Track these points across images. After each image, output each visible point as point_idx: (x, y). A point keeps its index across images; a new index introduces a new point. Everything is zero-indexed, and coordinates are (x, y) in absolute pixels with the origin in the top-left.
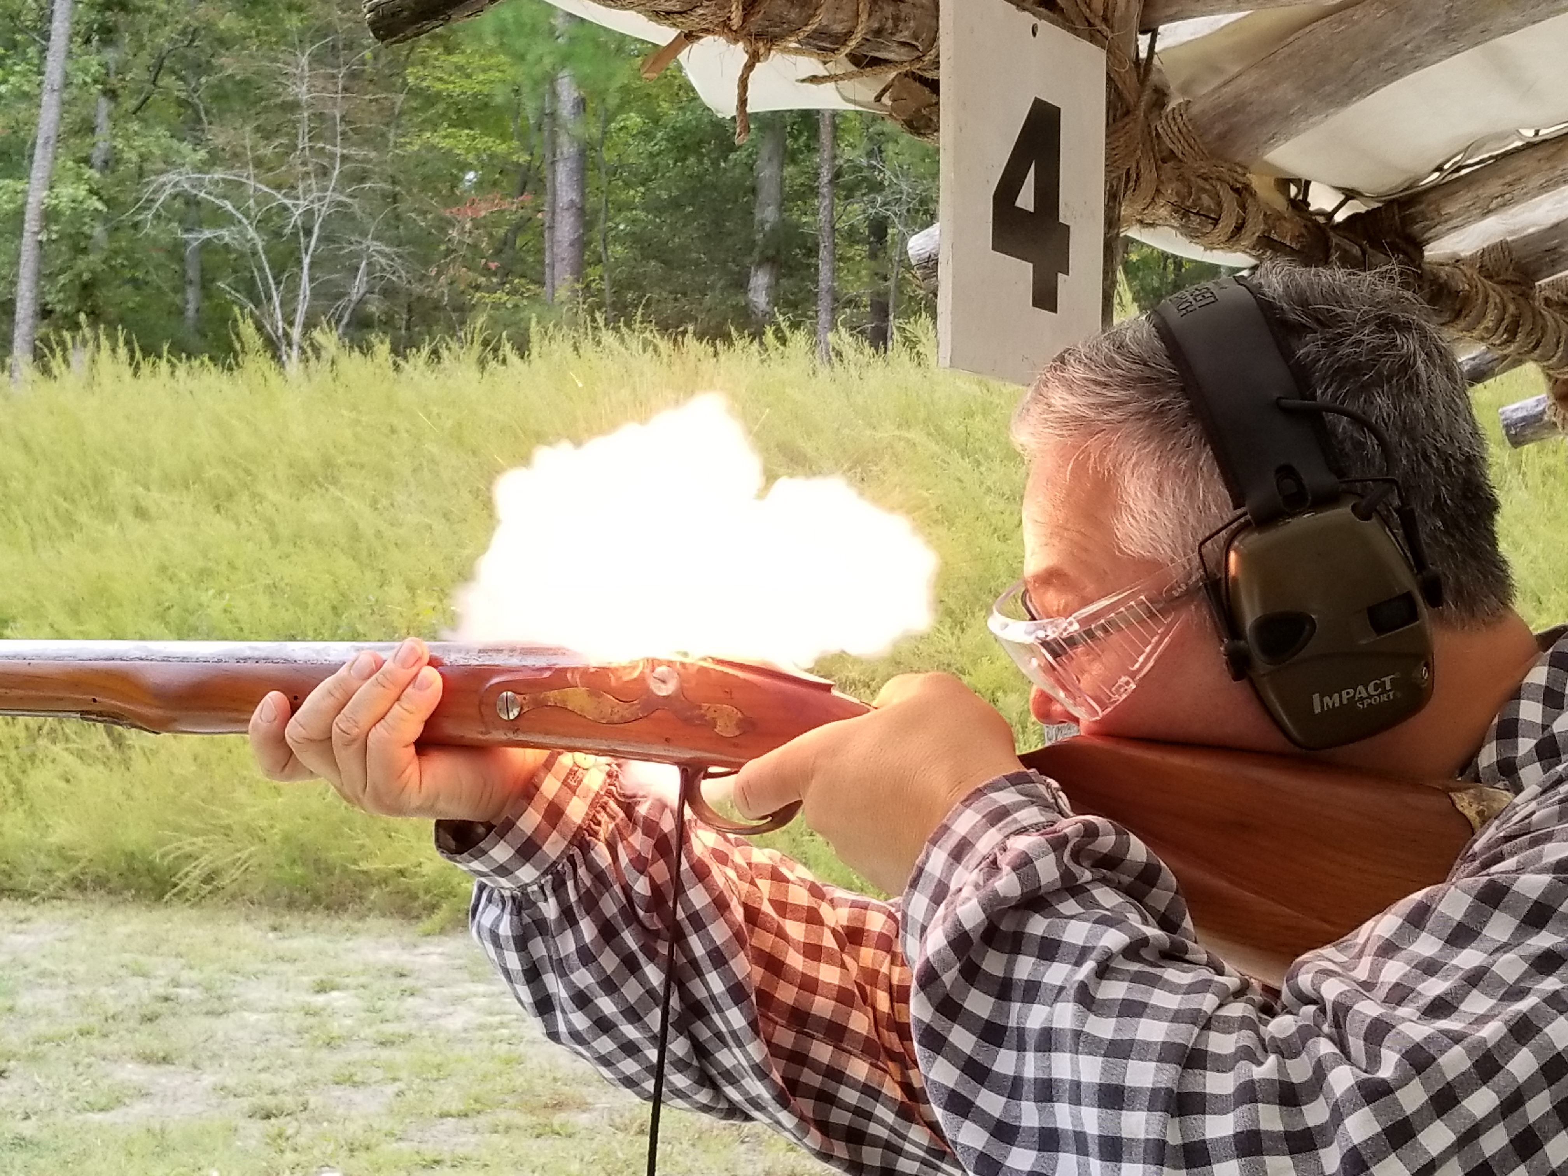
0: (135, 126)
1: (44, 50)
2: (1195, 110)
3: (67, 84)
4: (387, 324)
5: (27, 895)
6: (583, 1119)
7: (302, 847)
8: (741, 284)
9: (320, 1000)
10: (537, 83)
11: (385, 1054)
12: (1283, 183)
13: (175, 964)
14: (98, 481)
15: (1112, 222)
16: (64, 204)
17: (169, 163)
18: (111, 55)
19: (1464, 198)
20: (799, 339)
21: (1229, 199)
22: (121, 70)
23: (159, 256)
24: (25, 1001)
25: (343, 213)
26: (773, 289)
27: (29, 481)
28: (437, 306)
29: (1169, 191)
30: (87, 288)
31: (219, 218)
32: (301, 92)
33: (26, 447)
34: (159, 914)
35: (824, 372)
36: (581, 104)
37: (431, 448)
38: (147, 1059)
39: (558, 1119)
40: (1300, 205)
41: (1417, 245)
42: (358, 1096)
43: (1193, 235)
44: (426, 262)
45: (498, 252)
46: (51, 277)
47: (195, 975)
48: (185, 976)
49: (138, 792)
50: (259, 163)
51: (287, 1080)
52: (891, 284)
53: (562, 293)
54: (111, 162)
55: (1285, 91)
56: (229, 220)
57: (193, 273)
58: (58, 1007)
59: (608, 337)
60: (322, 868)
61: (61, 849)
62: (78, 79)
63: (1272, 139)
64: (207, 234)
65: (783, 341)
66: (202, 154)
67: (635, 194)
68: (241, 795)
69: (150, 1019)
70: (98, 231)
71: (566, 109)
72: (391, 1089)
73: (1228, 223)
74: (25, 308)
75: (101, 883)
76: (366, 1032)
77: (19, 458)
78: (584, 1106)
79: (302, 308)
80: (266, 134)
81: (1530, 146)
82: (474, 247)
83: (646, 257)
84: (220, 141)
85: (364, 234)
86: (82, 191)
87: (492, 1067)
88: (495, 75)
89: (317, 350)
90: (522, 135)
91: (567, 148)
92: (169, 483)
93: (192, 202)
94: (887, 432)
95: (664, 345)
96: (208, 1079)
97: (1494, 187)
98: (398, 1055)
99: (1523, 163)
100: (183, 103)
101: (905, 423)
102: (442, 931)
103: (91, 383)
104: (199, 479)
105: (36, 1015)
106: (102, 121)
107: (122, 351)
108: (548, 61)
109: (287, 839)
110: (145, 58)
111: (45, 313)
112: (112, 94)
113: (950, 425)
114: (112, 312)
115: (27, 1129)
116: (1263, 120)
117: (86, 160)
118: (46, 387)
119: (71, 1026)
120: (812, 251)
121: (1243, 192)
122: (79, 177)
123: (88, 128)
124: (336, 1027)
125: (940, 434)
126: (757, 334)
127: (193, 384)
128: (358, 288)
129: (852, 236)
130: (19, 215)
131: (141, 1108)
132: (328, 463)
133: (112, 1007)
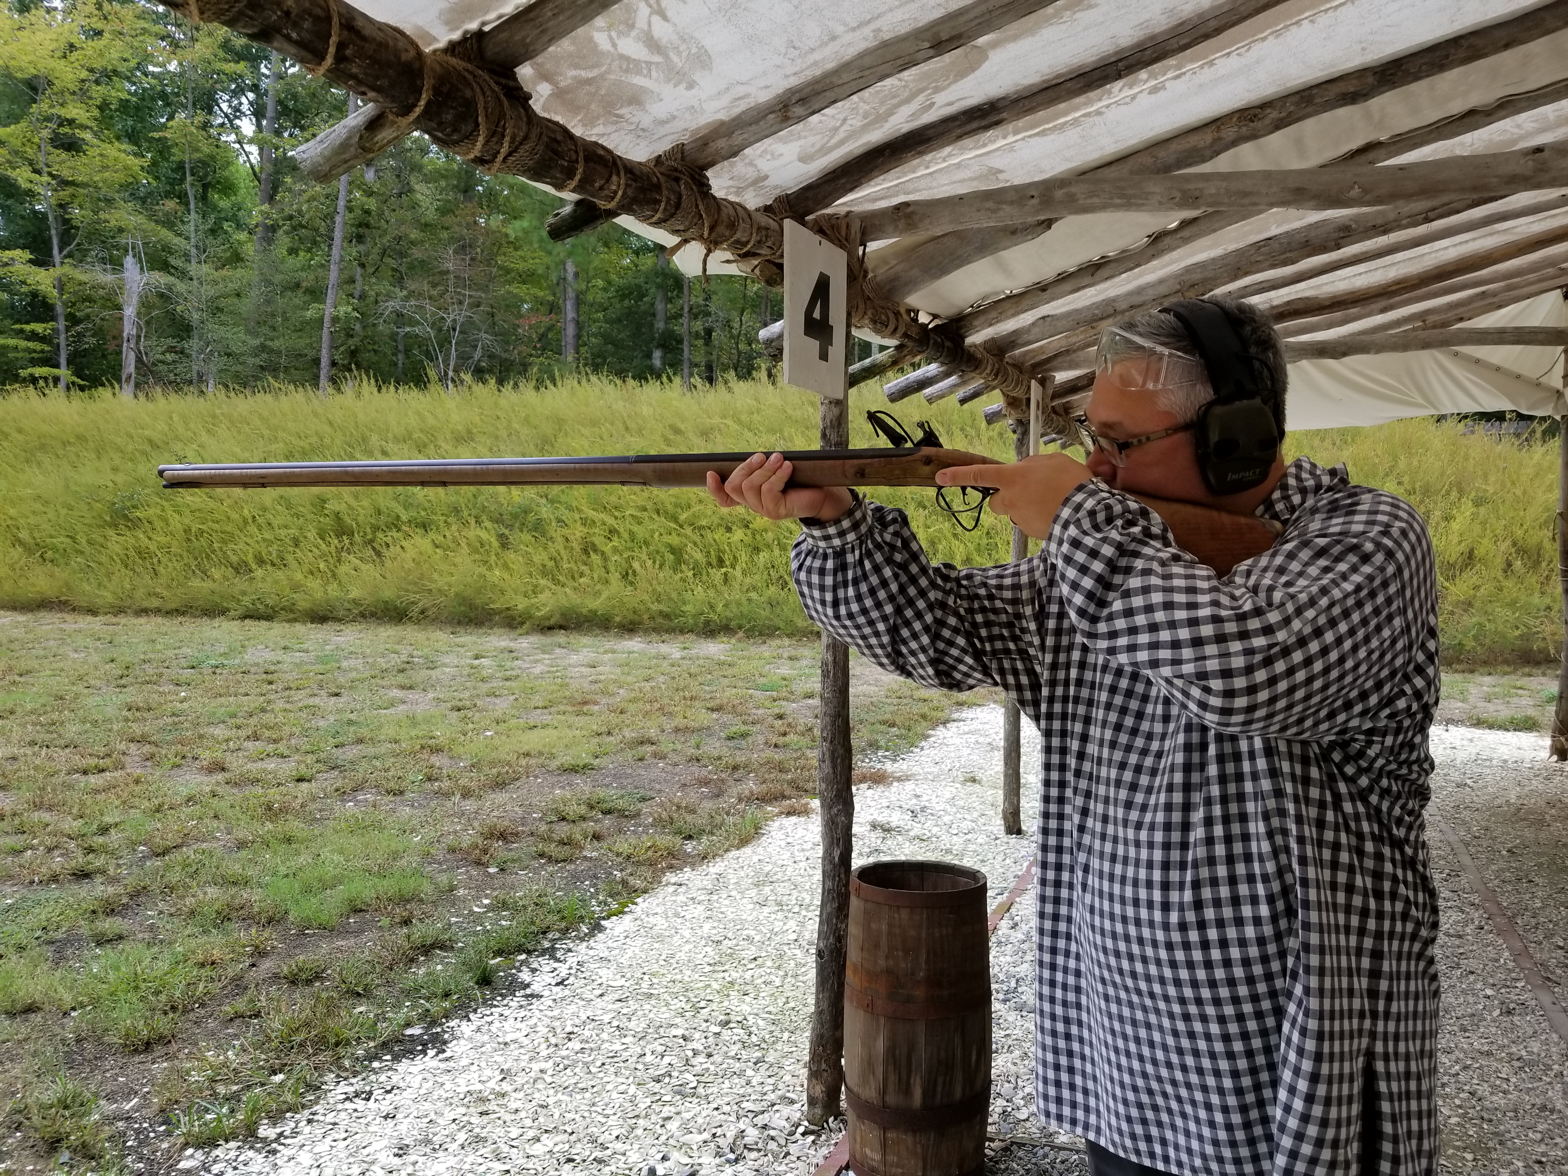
0: (374, 280)
1: (330, 246)
2: (878, 279)
3: (342, 259)
4: (490, 371)
5: (339, 620)
6: (596, 708)
7: (464, 599)
8: (649, 356)
9: (477, 662)
10: (557, 265)
11: (508, 683)
12: (909, 311)
13: (410, 648)
14: (365, 439)
15: (849, 326)
16: (342, 314)
17: (389, 296)
18: (361, 248)
19: (982, 319)
20: (677, 380)
21: (891, 316)
22: (367, 255)
23: (387, 339)
24: (345, 664)
25: (470, 321)
26: (663, 358)
27: (333, 439)
28: (512, 363)
29: (869, 313)
30: (353, 353)
31: (413, 322)
32: (450, 266)
33: (331, 424)
34: (400, 628)
35: (689, 394)
36: (576, 275)
37: (516, 426)
38: (403, 687)
39: (585, 708)
40: (915, 320)
41: (963, 338)
42: (497, 701)
43: (877, 331)
44: (508, 343)
45: (540, 340)
46: (337, 348)
47: (419, 653)
48: (415, 653)
49: (388, 575)
50: (430, 298)
51: (466, 694)
52: (714, 357)
53: (570, 359)
54: (363, 297)
55: (915, 272)
56: (418, 323)
57: (401, 348)
58: (360, 667)
59: (594, 378)
60: (472, 607)
61: (354, 600)
62: (348, 258)
63: (909, 293)
64: (408, 329)
65: (670, 380)
66: (405, 293)
67: (600, 315)
68: (435, 576)
69: (402, 671)
70: (358, 327)
71: (570, 277)
72: (512, 698)
73: (891, 327)
74: (325, 362)
75: (373, 615)
76: (499, 675)
77: (327, 429)
78: (596, 703)
79: (452, 364)
80: (434, 285)
81: (1008, 297)
82: (530, 337)
83: (606, 344)
84: (413, 288)
85: (479, 330)
86: (350, 309)
87: (555, 688)
88: (537, 261)
89: (462, 381)
90: (549, 287)
91: (571, 294)
92: (396, 440)
93: (399, 315)
94: (716, 420)
95: (619, 382)
96: (431, 695)
97: (994, 314)
98: (513, 684)
99: (1006, 305)
100: (394, 270)
101: (724, 417)
102: (527, 633)
103: (359, 395)
104: (410, 438)
105: (351, 670)
106: (358, 277)
107: (372, 381)
108: (562, 255)
109: (457, 594)
110: (376, 250)
111: (334, 364)
112: (362, 266)
113: (744, 417)
114: (365, 364)
115: (353, 717)
116: (906, 284)
117: (352, 295)
118: (339, 398)
119: (367, 674)
120: (680, 341)
121: (897, 314)
122: (348, 303)
123: (352, 281)
124: (485, 673)
125: (739, 422)
126: (659, 377)
127: (406, 396)
128: (478, 354)
129: (697, 336)
130: (321, 321)
131: (402, 707)
132: (469, 432)
133: (384, 666)
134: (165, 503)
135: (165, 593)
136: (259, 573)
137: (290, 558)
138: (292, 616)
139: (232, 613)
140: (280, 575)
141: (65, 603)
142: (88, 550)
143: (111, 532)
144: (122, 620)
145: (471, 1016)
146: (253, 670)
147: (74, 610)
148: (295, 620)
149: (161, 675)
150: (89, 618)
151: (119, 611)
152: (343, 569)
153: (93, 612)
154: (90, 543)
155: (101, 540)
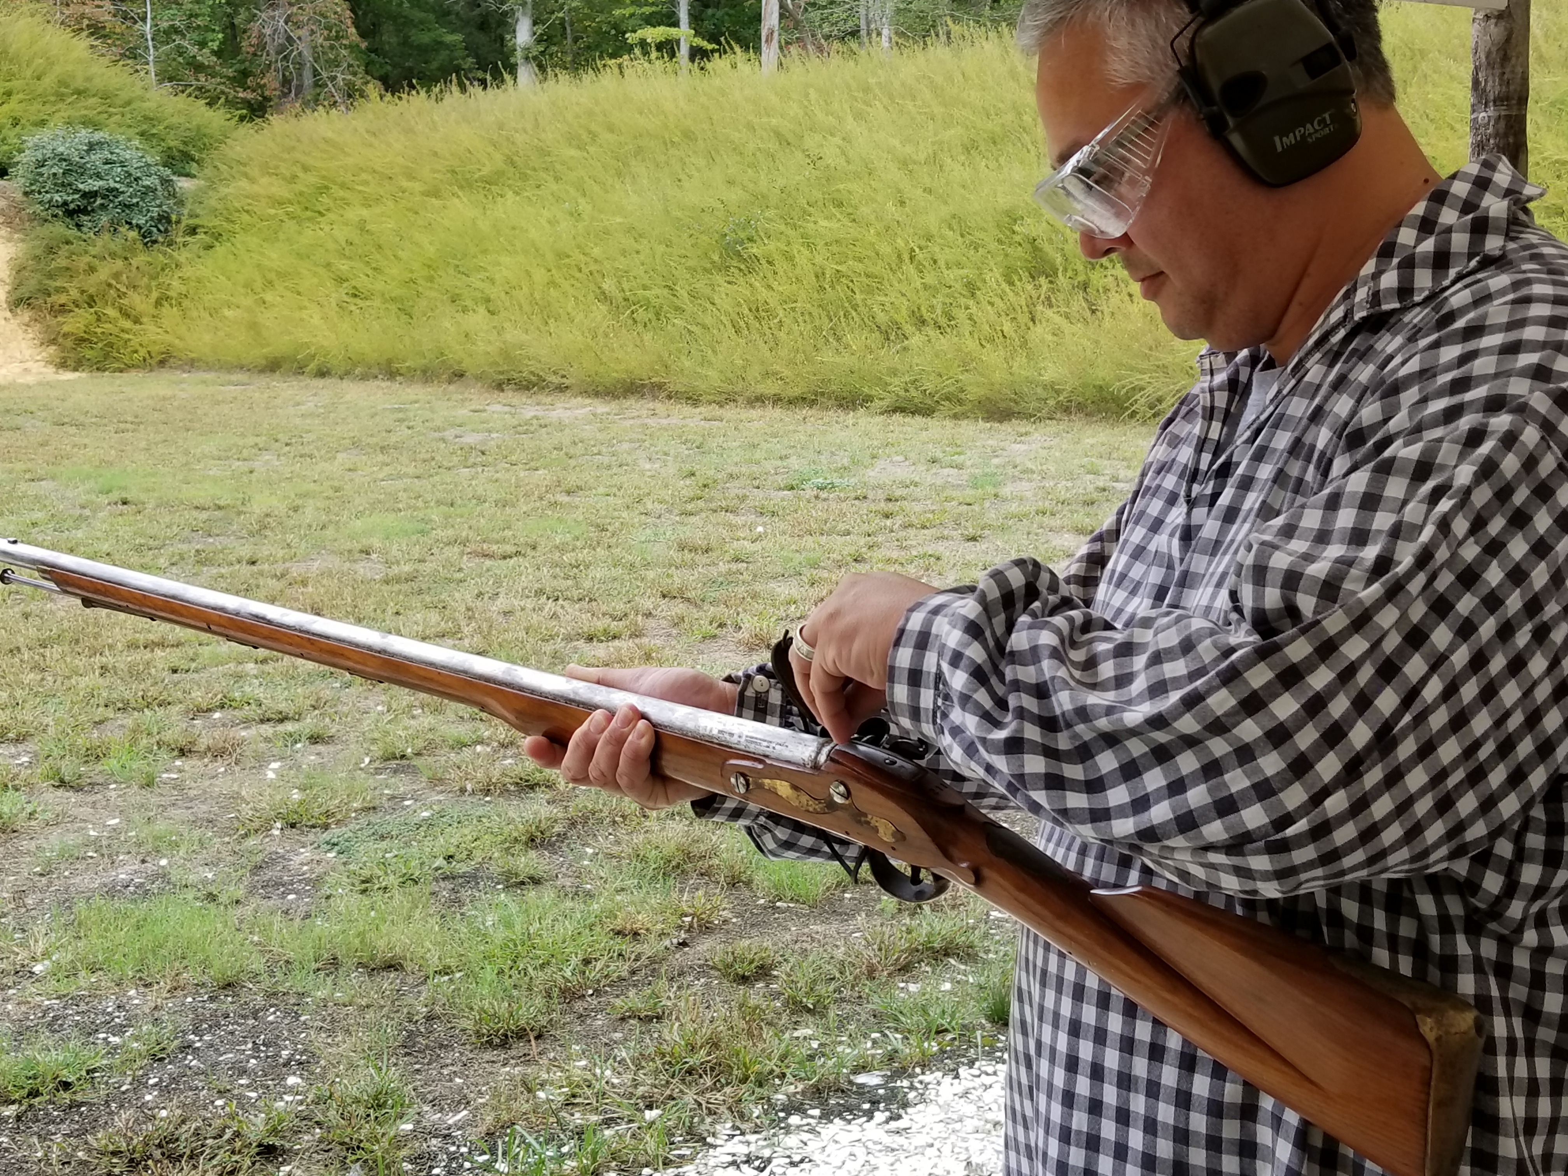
61: (1051, 384)
105: (1012, 500)
119: (1033, 507)
134: (790, 232)
135: (786, 373)
136: (916, 340)
137: (961, 315)
138: (958, 409)
139: (877, 403)
140: (943, 343)
141: (660, 386)
142: (689, 307)
143: (719, 279)
144: (730, 412)
145: (963, 1071)
146: (871, 496)
147: (669, 397)
148: (964, 416)
149: (743, 499)
150: (688, 410)
151: (728, 399)
152: (1039, 333)
153: (693, 400)
154: (693, 295)
155: (708, 291)
